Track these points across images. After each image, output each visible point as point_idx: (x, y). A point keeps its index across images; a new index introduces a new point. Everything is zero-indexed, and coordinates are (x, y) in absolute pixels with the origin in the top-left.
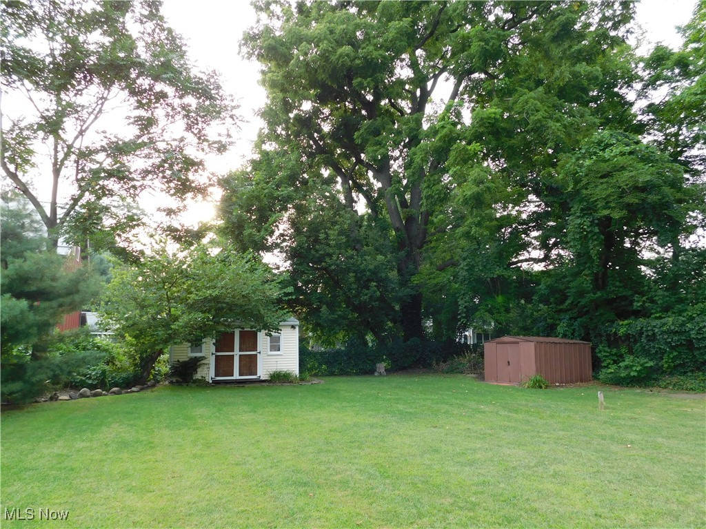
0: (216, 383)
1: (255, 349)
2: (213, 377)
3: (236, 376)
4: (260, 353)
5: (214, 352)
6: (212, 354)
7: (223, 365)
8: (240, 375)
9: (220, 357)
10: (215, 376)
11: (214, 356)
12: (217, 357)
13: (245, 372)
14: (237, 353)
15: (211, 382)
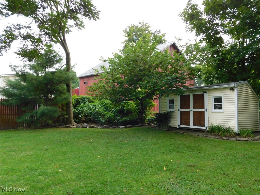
0: (181, 128)
1: (203, 108)
2: (179, 125)
3: (191, 126)
4: (206, 110)
5: (179, 109)
6: (179, 110)
7: (184, 117)
8: (193, 126)
9: (183, 112)
10: (180, 124)
11: (179, 111)
12: (181, 112)
13: (197, 123)
14: (192, 110)
15: (178, 128)
